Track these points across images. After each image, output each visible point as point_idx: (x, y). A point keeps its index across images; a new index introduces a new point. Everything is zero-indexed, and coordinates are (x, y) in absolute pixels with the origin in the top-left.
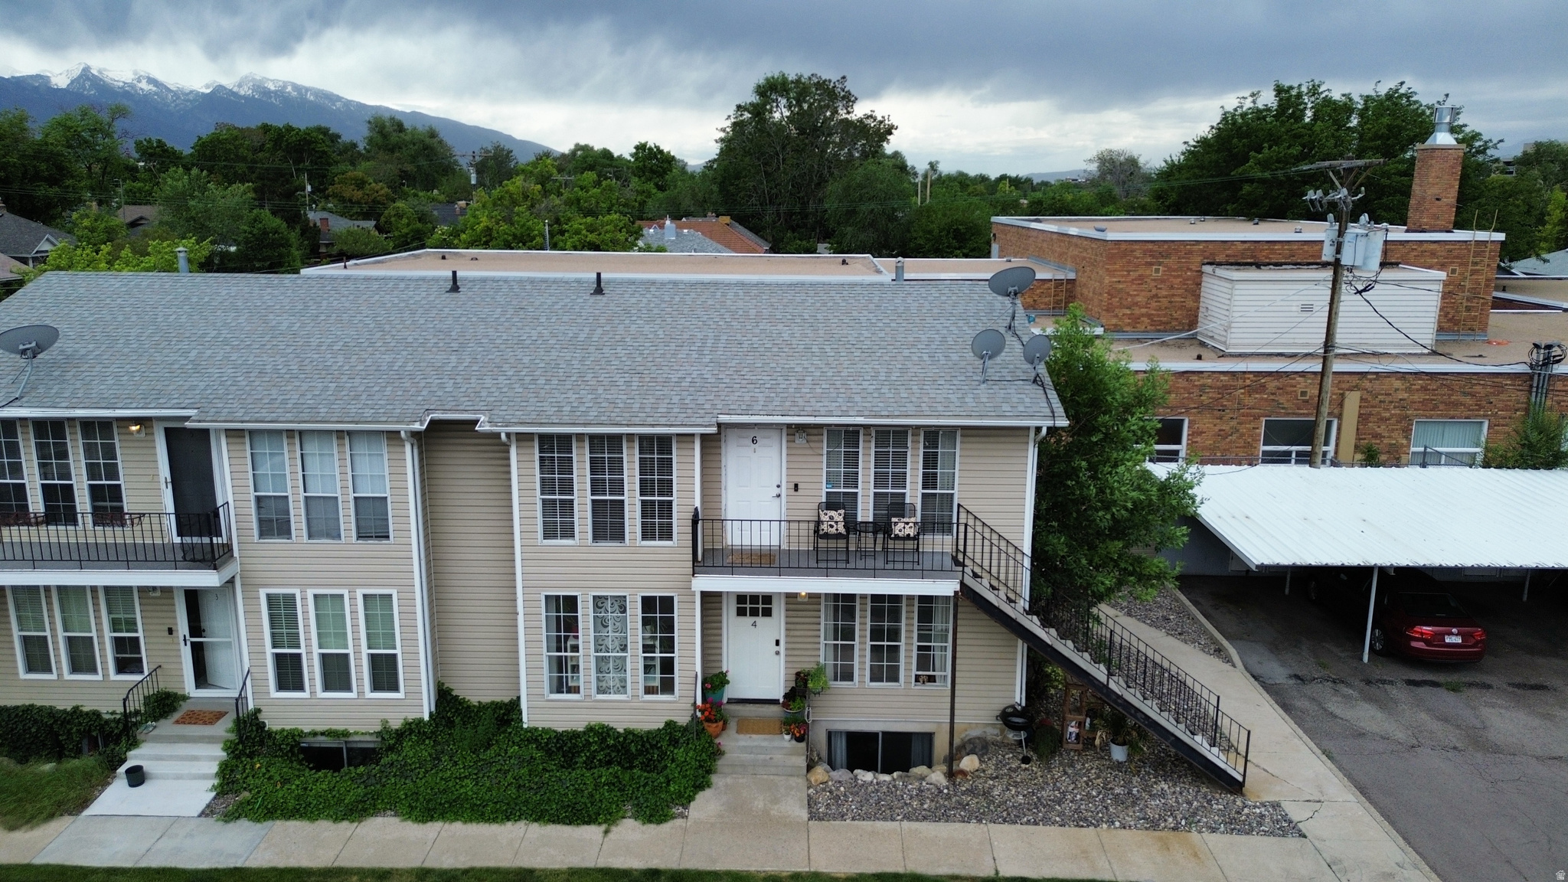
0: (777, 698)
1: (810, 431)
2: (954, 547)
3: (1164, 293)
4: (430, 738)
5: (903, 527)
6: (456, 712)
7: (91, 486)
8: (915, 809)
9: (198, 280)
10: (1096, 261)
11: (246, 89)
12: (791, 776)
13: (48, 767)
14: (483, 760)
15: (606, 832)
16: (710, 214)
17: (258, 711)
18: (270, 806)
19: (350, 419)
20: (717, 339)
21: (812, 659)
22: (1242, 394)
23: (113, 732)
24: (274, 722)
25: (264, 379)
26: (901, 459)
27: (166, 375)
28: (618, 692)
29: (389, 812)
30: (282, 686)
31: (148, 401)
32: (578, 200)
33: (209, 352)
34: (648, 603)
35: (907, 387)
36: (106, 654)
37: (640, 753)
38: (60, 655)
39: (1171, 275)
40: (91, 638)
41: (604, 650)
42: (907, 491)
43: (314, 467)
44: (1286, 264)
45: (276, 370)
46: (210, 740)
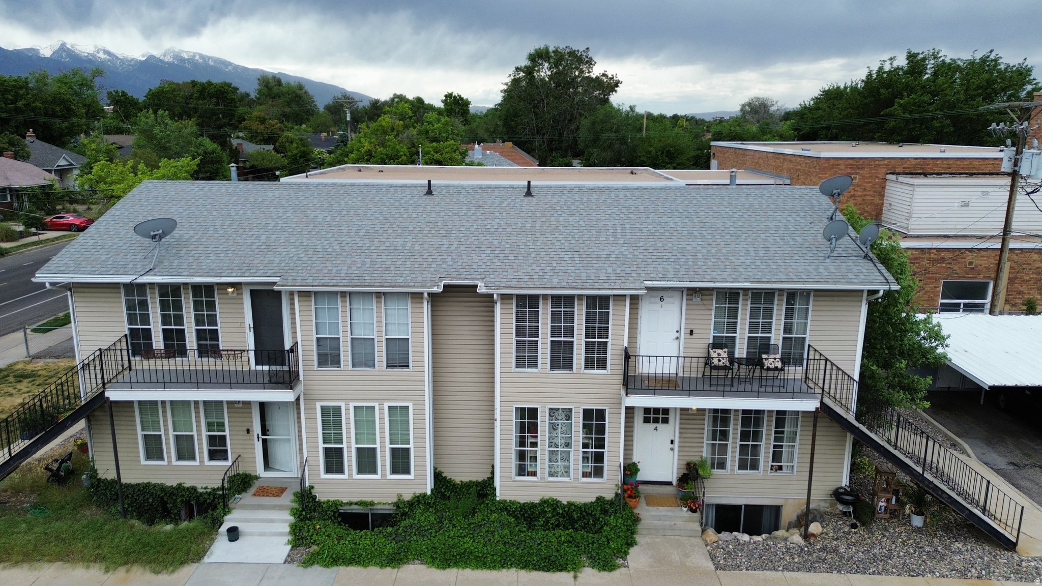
0: (670, 480)
1: (705, 292)
2: (804, 375)
3: (860, 194)
4: (432, 507)
5: (772, 361)
6: (446, 488)
7: (197, 330)
8: (789, 562)
9: (250, 186)
10: (810, 172)
11: (169, 57)
12: (691, 536)
13: (169, 527)
14: (473, 523)
15: (575, 577)
16: (498, 140)
17: (312, 487)
18: (334, 556)
19: (389, 284)
20: (623, 228)
21: (697, 454)
22: (927, 263)
23: (206, 501)
24: (322, 495)
25: (319, 256)
26: (769, 313)
27: (250, 253)
28: (562, 476)
29: (417, 561)
30: (328, 470)
31: (243, 271)
32: (427, 132)
33: (274, 237)
34: (587, 414)
35: (773, 261)
36: (202, 447)
37: (579, 519)
38: (170, 447)
39: (865, 182)
40: (192, 436)
41: (553, 446)
42: (772, 335)
43: (359, 317)
44: (944, 174)
45: (325, 250)
46: (281, 508)
